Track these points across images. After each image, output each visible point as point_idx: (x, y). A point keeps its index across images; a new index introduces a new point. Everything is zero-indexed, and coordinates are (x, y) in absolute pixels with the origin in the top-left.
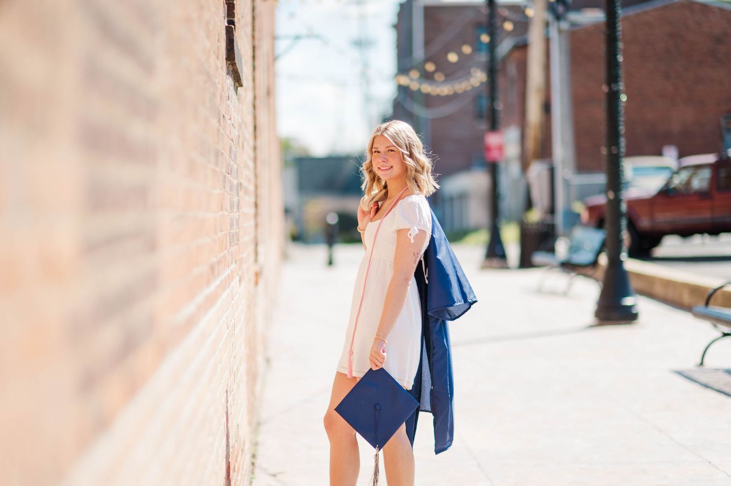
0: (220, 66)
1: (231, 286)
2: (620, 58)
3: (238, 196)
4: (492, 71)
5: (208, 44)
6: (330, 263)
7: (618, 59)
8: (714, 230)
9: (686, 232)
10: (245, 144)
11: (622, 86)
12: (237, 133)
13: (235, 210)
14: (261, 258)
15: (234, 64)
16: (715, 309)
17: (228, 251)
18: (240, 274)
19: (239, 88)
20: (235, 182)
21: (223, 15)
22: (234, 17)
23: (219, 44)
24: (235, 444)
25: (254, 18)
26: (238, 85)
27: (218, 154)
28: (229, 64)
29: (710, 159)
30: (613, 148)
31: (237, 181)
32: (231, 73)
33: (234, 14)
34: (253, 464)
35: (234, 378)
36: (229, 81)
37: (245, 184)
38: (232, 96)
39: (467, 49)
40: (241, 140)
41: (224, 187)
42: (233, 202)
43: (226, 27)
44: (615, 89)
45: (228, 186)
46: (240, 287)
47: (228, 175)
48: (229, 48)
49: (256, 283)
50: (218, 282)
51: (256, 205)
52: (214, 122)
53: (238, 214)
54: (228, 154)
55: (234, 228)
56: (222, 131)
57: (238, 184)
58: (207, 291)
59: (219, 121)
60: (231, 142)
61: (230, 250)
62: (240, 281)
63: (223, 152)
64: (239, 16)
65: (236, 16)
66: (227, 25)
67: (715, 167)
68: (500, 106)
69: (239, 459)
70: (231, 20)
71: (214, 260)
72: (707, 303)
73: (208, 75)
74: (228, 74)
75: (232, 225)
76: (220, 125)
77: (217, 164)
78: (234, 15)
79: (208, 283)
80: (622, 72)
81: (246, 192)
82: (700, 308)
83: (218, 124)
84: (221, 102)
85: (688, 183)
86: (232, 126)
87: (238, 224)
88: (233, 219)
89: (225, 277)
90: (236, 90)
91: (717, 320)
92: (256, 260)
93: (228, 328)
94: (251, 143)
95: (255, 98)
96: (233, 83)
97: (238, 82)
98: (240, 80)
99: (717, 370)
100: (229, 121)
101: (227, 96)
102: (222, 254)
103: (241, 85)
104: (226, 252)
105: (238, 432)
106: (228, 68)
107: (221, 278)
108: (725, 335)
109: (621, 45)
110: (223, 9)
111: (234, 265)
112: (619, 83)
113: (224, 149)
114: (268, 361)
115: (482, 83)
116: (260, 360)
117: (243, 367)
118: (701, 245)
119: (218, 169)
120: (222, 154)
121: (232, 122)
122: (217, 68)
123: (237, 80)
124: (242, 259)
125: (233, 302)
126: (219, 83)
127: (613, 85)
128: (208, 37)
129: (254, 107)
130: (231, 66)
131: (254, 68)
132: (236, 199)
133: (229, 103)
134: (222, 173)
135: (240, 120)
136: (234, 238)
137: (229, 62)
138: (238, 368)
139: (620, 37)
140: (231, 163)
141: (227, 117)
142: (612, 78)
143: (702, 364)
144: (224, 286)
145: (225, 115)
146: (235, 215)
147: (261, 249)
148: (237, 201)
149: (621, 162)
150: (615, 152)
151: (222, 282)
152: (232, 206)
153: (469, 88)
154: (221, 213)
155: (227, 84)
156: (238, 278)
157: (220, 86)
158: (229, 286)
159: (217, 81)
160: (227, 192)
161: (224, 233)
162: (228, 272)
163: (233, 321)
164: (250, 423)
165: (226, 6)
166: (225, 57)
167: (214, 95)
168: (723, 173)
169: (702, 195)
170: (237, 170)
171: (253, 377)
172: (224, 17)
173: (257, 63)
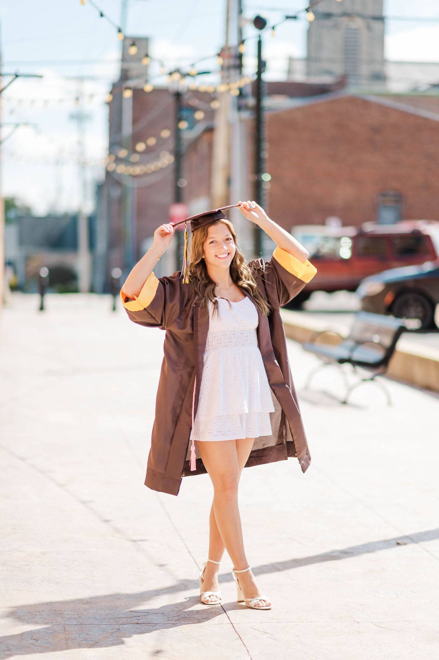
2: (265, 155)
4: (178, 155)
6: (42, 308)
7: (262, 156)
8: (352, 288)
9: (330, 289)
11: (266, 177)
29: (351, 231)
39: (152, 141)
44: (260, 179)
67: (354, 239)
68: (184, 183)
72: (312, 340)
80: (266, 165)
85: (334, 251)
91: (319, 354)
115: (169, 165)
153: (158, 168)
168: (362, 243)
169: (344, 261)
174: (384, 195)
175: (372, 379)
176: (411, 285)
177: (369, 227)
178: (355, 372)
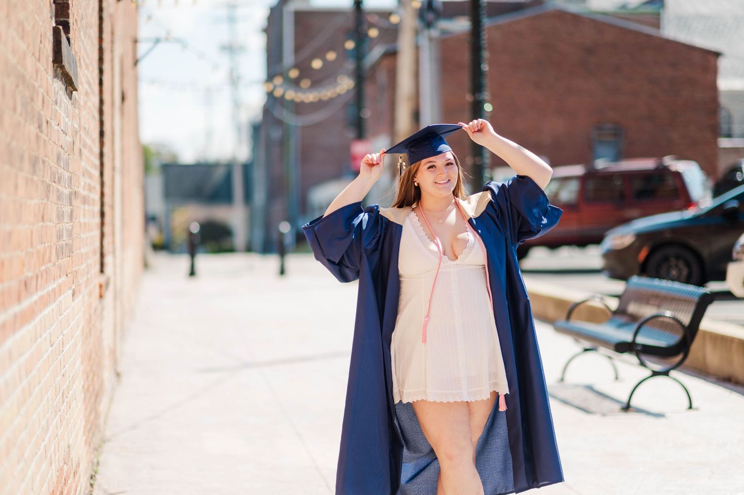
0: (42, 69)
1: (57, 302)
2: (485, 67)
3: (71, 204)
4: (360, 78)
5: (22, 46)
6: (192, 273)
7: (482, 68)
8: (582, 241)
9: (553, 244)
10: (85, 152)
11: (486, 95)
12: (69, 139)
13: (66, 219)
14: (108, 269)
15: (62, 67)
16: (578, 324)
17: (54, 265)
18: (73, 287)
19: (74, 93)
20: (66, 191)
21: (49, 15)
22: (68, 18)
23: (42, 46)
24: (63, 467)
25: (101, 19)
26: (73, 90)
27: (34, 162)
28: (57, 67)
29: (577, 170)
30: (477, 158)
31: (71, 190)
32: (60, 75)
33: (68, 14)
34: (92, 485)
35: (63, 398)
36: (58, 86)
37: (83, 192)
38: (61, 101)
39: (331, 56)
40: (77, 145)
41: (48, 197)
42: (63, 212)
43: (54, 28)
44: (481, 98)
45: (53, 197)
46: (73, 301)
47: (53, 183)
48: (56, 50)
49: (101, 296)
50: (35, 298)
51: (102, 214)
52: (32, 129)
53: (71, 224)
54: (55, 161)
55: (64, 239)
56: (43, 136)
57: (71, 194)
58: (16, 309)
59: (40, 127)
60: (60, 149)
61: (57, 263)
62: (73, 295)
63: (47, 159)
64: (75, 16)
65: (71, 16)
66: (54, 25)
67: (583, 179)
68: (367, 114)
69: (69, 482)
70: (64, 21)
71: (30, 274)
72: (569, 317)
73: (22, 78)
74: (56, 76)
75: (60, 237)
76: (41, 132)
77: (34, 172)
78: (69, 16)
79: (19, 299)
80: (487, 82)
81: (85, 201)
82: (562, 322)
83: (38, 130)
84: (43, 107)
85: (556, 195)
86: (62, 132)
87: (70, 234)
88: (62, 231)
89: (48, 292)
90: (70, 95)
91: (578, 335)
92: (102, 271)
93: (52, 346)
94: (97, 150)
95: (101, 102)
96: (64, 87)
97: (71, 86)
98: (73, 83)
99: (577, 386)
100: (56, 127)
101: (55, 100)
102: (43, 268)
103: (76, 90)
104: (50, 265)
105: (69, 454)
106: (55, 71)
107: (40, 293)
108: (586, 350)
109: (486, 54)
110: (49, 8)
111: (64, 278)
112: (483, 93)
113: (46, 156)
114: (118, 375)
115: (348, 91)
116: (107, 375)
117: (78, 385)
118: (568, 257)
119: (35, 178)
120: (44, 162)
121: (62, 128)
122: (37, 71)
123: (69, 84)
124: (76, 272)
125: (60, 318)
126: (40, 87)
127: (476, 95)
128: (22, 38)
129: (101, 112)
130: (59, 69)
131: (101, 71)
132: (67, 209)
133: (57, 108)
134: (43, 182)
135: (76, 126)
136: (64, 251)
137: (56, 65)
138: (68, 387)
139: (486, 46)
140: (60, 171)
141: (53, 123)
142: (477, 87)
143: (562, 380)
144: (45, 302)
145: (49, 120)
146: (66, 225)
147: (108, 260)
148: (69, 210)
149: (484, 173)
150: (478, 164)
151: (42, 297)
152: (60, 217)
153: (334, 96)
154: (41, 224)
155: (55, 88)
156: (71, 292)
157: (41, 90)
158: (55, 301)
159: (36, 84)
160: (51, 202)
161: (46, 245)
162: (53, 286)
163: (60, 338)
164: (88, 443)
165: (54, 6)
166: (51, 59)
167: (32, 100)
168: (591, 185)
169: (570, 207)
170: (70, 179)
171: (94, 394)
172: (51, 17)
173: (106, 67)
174: (599, 128)
175: (666, 373)
176: (668, 236)
177: (601, 164)
178: (642, 364)
